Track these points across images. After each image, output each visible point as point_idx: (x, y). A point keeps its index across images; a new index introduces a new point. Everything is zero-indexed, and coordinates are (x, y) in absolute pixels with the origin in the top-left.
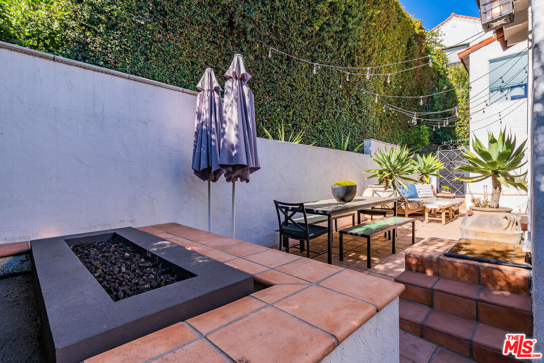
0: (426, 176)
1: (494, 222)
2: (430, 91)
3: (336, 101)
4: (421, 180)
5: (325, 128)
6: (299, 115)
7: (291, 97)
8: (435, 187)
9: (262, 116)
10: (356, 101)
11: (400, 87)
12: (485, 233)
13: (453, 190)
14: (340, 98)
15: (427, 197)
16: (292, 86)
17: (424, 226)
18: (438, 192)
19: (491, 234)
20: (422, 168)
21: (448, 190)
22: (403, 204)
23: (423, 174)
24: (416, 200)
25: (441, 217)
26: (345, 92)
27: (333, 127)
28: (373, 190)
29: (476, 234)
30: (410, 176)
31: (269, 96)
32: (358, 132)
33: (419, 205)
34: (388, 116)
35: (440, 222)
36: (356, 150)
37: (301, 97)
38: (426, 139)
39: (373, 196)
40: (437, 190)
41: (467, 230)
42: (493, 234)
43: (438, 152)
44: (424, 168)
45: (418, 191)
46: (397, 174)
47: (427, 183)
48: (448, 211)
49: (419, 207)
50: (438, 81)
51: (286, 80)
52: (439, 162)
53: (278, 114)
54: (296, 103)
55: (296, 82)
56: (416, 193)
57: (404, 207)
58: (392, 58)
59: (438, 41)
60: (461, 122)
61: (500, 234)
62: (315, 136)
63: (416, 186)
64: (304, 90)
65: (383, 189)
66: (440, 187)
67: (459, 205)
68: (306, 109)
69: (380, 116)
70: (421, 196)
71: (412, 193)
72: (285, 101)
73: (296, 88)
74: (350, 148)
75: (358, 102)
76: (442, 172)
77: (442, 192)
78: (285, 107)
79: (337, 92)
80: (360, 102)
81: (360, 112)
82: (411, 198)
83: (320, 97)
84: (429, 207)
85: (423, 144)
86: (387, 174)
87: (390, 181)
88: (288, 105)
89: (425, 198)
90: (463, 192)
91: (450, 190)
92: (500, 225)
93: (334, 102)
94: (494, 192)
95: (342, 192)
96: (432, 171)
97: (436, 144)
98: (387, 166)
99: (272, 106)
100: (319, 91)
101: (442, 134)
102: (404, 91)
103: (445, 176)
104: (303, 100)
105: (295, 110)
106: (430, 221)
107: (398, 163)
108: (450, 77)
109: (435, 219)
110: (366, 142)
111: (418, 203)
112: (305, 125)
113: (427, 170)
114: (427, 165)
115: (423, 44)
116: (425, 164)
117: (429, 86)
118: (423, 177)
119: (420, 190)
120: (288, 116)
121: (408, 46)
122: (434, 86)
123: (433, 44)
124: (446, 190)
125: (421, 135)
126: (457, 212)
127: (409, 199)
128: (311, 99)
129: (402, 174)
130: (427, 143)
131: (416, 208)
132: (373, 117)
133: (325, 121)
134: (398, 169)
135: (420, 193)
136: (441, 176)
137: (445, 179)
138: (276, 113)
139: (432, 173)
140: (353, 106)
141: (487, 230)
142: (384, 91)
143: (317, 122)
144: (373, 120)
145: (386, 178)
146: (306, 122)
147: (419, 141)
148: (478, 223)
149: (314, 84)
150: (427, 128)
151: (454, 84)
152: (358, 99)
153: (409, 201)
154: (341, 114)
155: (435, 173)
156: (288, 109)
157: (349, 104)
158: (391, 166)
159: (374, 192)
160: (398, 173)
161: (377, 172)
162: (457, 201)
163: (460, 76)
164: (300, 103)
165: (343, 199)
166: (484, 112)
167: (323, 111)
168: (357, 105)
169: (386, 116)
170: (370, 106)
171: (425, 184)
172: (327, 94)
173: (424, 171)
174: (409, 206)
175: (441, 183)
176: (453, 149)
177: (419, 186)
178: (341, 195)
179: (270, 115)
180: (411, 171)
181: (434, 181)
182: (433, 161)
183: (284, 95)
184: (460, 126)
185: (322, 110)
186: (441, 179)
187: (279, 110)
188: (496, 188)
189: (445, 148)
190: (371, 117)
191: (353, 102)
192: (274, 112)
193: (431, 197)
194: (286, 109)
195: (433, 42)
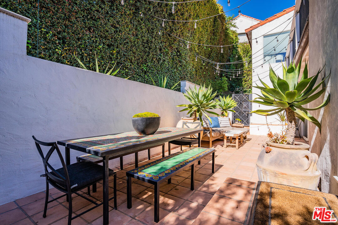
0: (225, 111)
1: (294, 162)
2: (228, 56)
3: (160, 50)
4: (223, 114)
5: (150, 69)
6: (124, 55)
7: (115, 38)
8: (231, 119)
9: (81, 50)
10: (177, 53)
11: (210, 49)
12: (286, 174)
13: (242, 122)
14: (164, 48)
15: (226, 127)
16: (115, 27)
17: (223, 151)
18: (233, 123)
19: (291, 176)
20: (223, 106)
21: (239, 122)
22: (208, 132)
23: (223, 110)
24: (219, 129)
25: (235, 143)
26: (168, 44)
27: (157, 70)
28: (183, 122)
29: (276, 175)
30: (213, 110)
31: (90, 32)
32: (178, 77)
33: (220, 133)
34: (201, 68)
35: (235, 146)
36: (173, 88)
37: (125, 39)
38: (226, 86)
39: (183, 127)
40: (232, 121)
41: (264, 170)
42: (294, 176)
43: (233, 95)
44: (224, 106)
45: (220, 122)
46: (203, 109)
47: (226, 117)
48: (240, 138)
49: (220, 135)
50: (232, 51)
51: (109, 21)
52: (234, 102)
53: (101, 51)
54: (121, 44)
55: (120, 25)
56: (219, 124)
57: (209, 135)
58: (203, 26)
59: (233, 24)
60: (245, 78)
61: (302, 176)
62: (140, 76)
63: (219, 118)
64: (129, 34)
65: (192, 121)
66: (234, 119)
67: (247, 133)
68: (131, 51)
69: (196, 68)
70: (222, 126)
71: (216, 124)
72: (109, 40)
73: (120, 31)
74: (168, 86)
75: (178, 54)
76: (236, 109)
77: (236, 123)
78: (109, 46)
79: (161, 43)
80: (180, 54)
81: (180, 62)
82: (215, 127)
83: (145, 43)
84: (227, 135)
85: (224, 90)
86: (195, 108)
87: (198, 114)
88: (111, 44)
89: (224, 127)
90: (248, 123)
91: (241, 121)
92: (301, 166)
93: (158, 50)
94: (290, 126)
95: (141, 124)
96: (230, 107)
97: (231, 91)
98: (195, 101)
99: (94, 42)
100: (144, 38)
101: (235, 86)
102: (212, 53)
103: (237, 112)
104: (127, 43)
105: (119, 50)
106: (227, 146)
107: (204, 99)
108: (239, 50)
109: (232, 144)
110: (182, 83)
111: (219, 131)
112: (131, 65)
113: (226, 107)
114: (226, 103)
115: (224, 23)
116: (225, 103)
117: (227, 53)
118: (223, 112)
119: (221, 122)
120: (112, 54)
121: (214, 22)
122: (230, 53)
123: (230, 25)
124: (238, 122)
125: (223, 84)
126: (245, 138)
127: (213, 129)
128: (136, 43)
129: (207, 108)
130: (226, 89)
131: (218, 135)
132: (191, 67)
133: (149, 64)
134: (204, 104)
135: (221, 124)
136: (235, 112)
137: (237, 113)
138: (98, 49)
139: (229, 109)
140: (175, 57)
141: (287, 170)
142: (198, 49)
143: (142, 64)
144: (190, 70)
145: (195, 111)
146: (131, 62)
147: (221, 87)
148: (277, 162)
149: (139, 31)
150: (227, 79)
151: (242, 55)
152: (179, 51)
153: (213, 130)
154: (164, 61)
155: (231, 109)
156: (112, 47)
157: (172, 54)
158: (199, 101)
159: (184, 123)
160: (204, 107)
161: (187, 106)
162: (245, 129)
163: (245, 50)
164: (125, 44)
165: (144, 132)
166: (262, 67)
167: (148, 56)
168: (178, 56)
169: (200, 68)
170: (188, 58)
171: (225, 117)
172: (152, 42)
173: (224, 108)
174: (213, 134)
175: (235, 117)
176: (242, 93)
177: (220, 118)
178: (141, 127)
179: (91, 50)
180: (214, 107)
181: (231, 115)
182: (230, 101)
183: (107, 34)
184: (245, 81)
185: (147, 54)
186: (235, 113)
187: (101, 47)
188: (291, 122)
189: (237, 92)
190: (189, 67)
191: (175, 53)
192: (96, 48)
193: (228, 127)
194: (110, 48)
195: (230, 24)
